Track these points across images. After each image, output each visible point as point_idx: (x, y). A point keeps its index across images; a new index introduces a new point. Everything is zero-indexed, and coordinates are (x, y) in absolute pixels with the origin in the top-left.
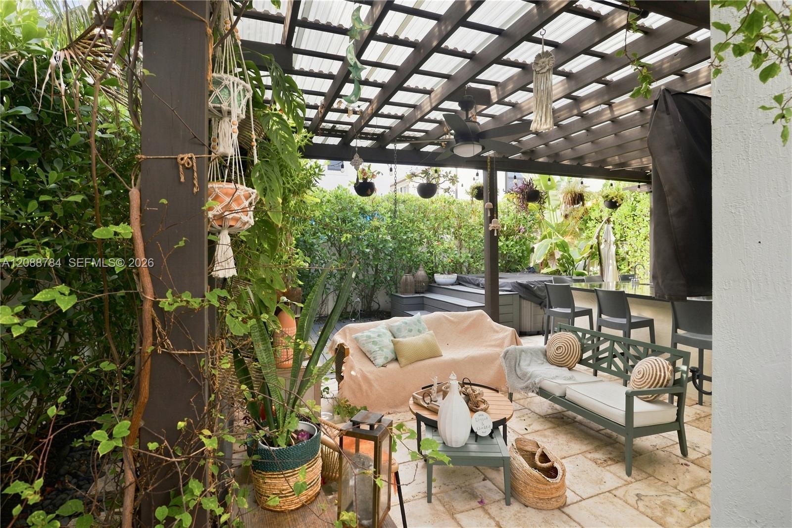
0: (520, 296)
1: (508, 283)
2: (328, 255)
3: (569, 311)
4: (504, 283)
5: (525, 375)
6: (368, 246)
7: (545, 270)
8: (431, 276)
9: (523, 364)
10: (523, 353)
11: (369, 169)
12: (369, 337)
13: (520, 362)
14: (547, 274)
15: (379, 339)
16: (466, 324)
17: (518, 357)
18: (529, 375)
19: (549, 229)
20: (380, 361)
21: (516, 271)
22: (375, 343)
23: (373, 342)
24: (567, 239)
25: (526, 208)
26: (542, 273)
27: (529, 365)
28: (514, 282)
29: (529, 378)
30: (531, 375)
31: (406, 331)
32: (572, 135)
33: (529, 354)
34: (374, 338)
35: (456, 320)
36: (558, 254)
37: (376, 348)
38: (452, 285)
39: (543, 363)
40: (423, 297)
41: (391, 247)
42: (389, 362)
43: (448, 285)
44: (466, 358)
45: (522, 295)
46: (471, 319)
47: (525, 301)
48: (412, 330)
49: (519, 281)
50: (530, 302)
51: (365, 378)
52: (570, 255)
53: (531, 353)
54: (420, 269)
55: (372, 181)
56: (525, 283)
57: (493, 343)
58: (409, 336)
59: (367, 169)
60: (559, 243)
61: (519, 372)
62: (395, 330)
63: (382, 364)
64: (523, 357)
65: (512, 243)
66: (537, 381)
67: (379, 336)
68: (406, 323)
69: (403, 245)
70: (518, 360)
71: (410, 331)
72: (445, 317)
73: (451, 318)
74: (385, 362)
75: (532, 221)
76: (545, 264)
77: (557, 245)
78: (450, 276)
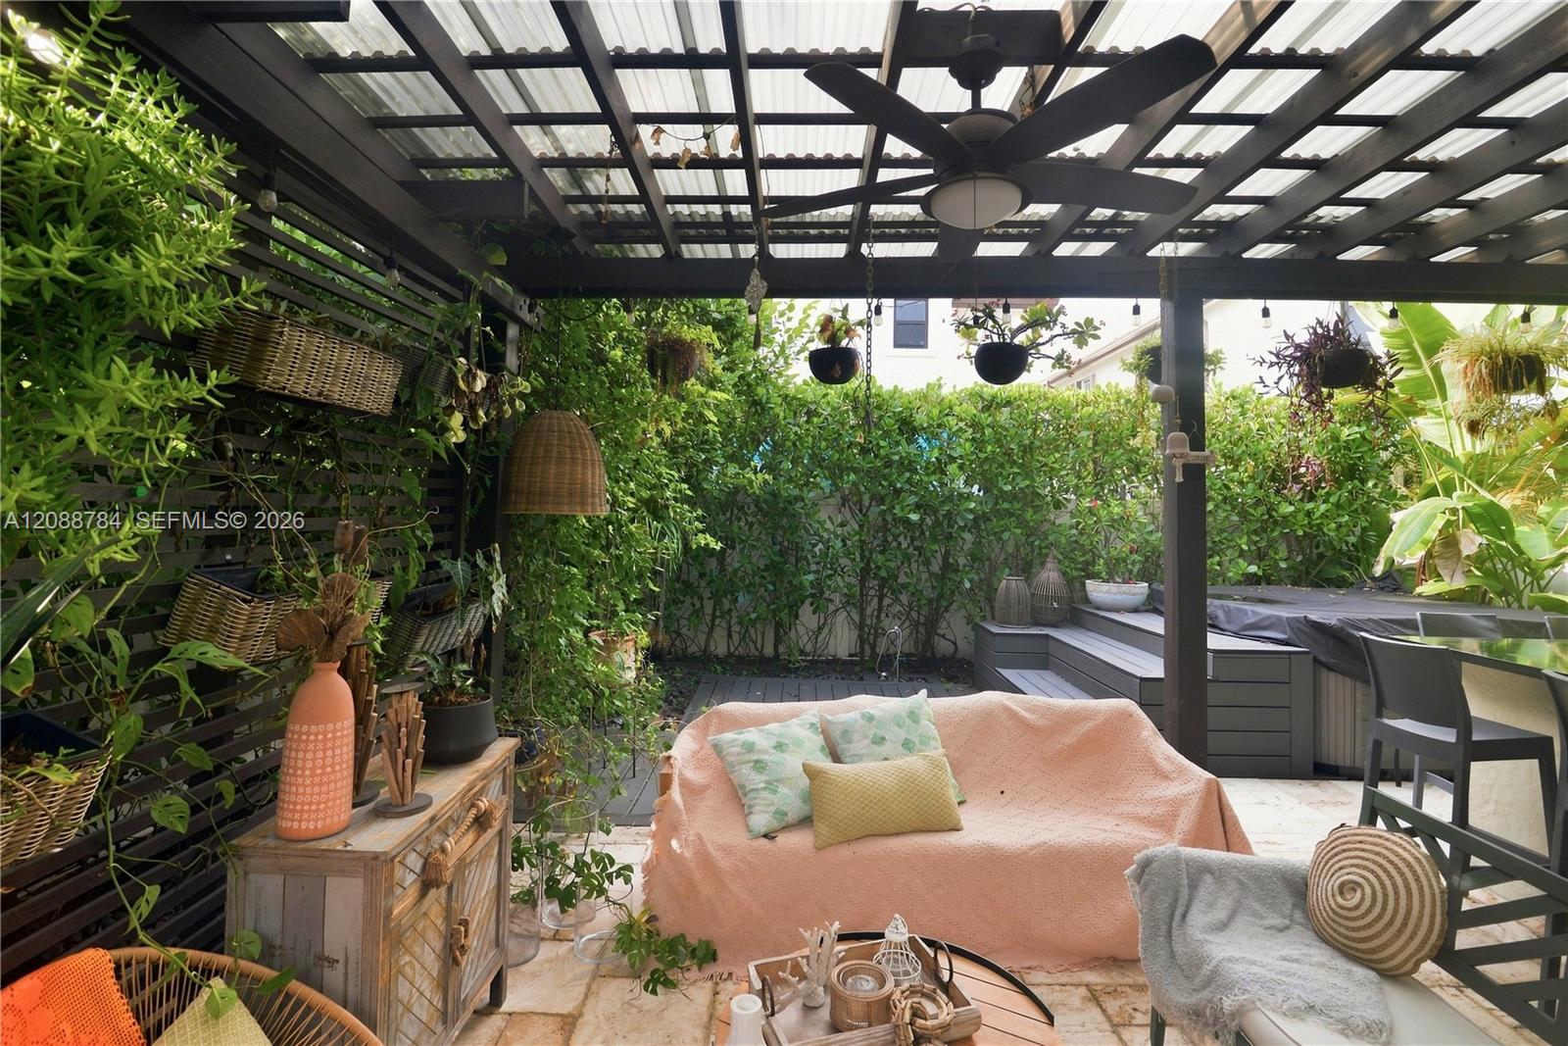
0: (1316, 660)
1: (1279, 618)
2: (828, 525)
3: (1448, 735)
4: (1269, 617)
5: (1197, 961)
6: (918, 507)
7: (1429, 588)
8: (1074, 585)
9: (1199, 919)
10: (1208, 878)
11: (844, 317)
12: (749, 747)
13: (1188, 907)
14: (1438, 596)
15: (777, 756)
16: (1069, 739)
17: (1185, 892)
18: (1207, 969)
19: (1446, 472)
20: (761, 820)
21: (1340, 583)
22: (759, 766)
23: (757, 761)
24: (1506, 501)
25: (1318, 404)
26: (1420, 595)
27: (1222, 927)
28: (1297, 619)
29: (1206, 984)
30: (1215, 972)
31: (867, 741)
32: (1536, 218)
33: (1232, 885)
34: (761, 751)
35: (1041, 722)
36: (1471, 542)
37: (757, 780)
38: (1135, 610)
39: (1287, 928)
40: (1047, 636)
41: (971, 511)
42: (787, 828)
43: (1117, 610)
44: (1033, 848)
45: (1323, 658)
46: (1089, 725)
47: (1332, 674)
48: (883, 739)
49: (1314, 617)
50: (1348, 681)
51: (706, 860)
52: (1517, 548)
53: (1240, 883)
54: (1049, 566)
55: (851, 345)
56: (1333, 622)
57: (1145, 811)
58: (871, 756)
59: (837, 317)
60: (1478, 510)
61: (1179, 949)
62: (836, 734)
63: (763, 830)
64: (1202, 893)
65: (1323, 507)
66: (1228, 1004)
67: (780, 747)
68: (871, 718)
69: (1006, 505)
70: (1183, 901)
71: (880, 740)
72: (1007, 709)
73: (1027, 715)
74: (775, 825)
75: (1391, 449)
76: (1427, 568)
77: (1472, 516)
78: (1125, 587)
